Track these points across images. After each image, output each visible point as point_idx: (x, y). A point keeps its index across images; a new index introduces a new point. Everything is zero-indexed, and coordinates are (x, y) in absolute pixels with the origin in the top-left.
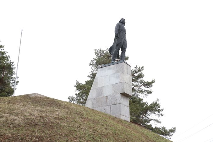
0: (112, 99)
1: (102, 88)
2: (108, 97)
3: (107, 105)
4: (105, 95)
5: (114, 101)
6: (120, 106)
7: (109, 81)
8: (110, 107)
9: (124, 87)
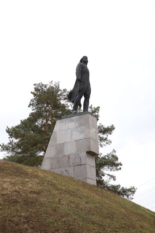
1: (63, 144)
3: (69, 166)
4: (66, 153)
5: (78, 161)
6: (86, 168)
7: (72, 136)
8: (73, 168)
9: (90, 144)
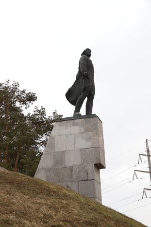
0: (80, 171)
1: (63, 152)
2: (74, 169)
3: (72, 180)
5: (83, 175)
6: (94, 184)
7: (75, 143)
8: (77, 184)
9: (99, 155)
